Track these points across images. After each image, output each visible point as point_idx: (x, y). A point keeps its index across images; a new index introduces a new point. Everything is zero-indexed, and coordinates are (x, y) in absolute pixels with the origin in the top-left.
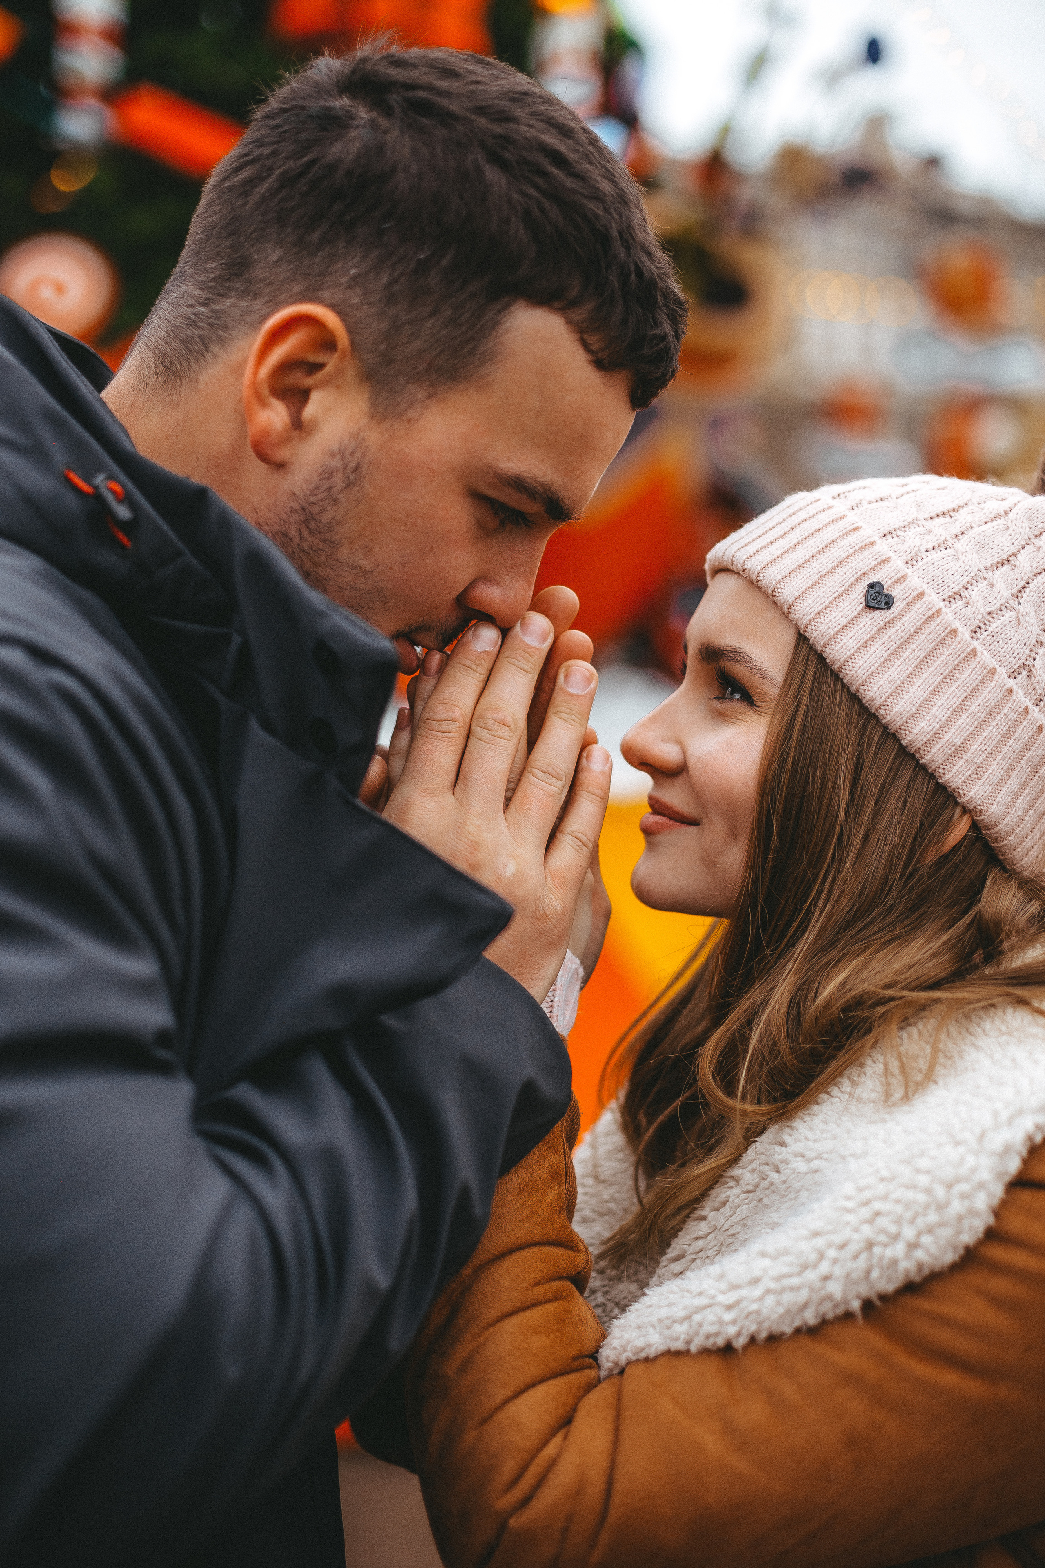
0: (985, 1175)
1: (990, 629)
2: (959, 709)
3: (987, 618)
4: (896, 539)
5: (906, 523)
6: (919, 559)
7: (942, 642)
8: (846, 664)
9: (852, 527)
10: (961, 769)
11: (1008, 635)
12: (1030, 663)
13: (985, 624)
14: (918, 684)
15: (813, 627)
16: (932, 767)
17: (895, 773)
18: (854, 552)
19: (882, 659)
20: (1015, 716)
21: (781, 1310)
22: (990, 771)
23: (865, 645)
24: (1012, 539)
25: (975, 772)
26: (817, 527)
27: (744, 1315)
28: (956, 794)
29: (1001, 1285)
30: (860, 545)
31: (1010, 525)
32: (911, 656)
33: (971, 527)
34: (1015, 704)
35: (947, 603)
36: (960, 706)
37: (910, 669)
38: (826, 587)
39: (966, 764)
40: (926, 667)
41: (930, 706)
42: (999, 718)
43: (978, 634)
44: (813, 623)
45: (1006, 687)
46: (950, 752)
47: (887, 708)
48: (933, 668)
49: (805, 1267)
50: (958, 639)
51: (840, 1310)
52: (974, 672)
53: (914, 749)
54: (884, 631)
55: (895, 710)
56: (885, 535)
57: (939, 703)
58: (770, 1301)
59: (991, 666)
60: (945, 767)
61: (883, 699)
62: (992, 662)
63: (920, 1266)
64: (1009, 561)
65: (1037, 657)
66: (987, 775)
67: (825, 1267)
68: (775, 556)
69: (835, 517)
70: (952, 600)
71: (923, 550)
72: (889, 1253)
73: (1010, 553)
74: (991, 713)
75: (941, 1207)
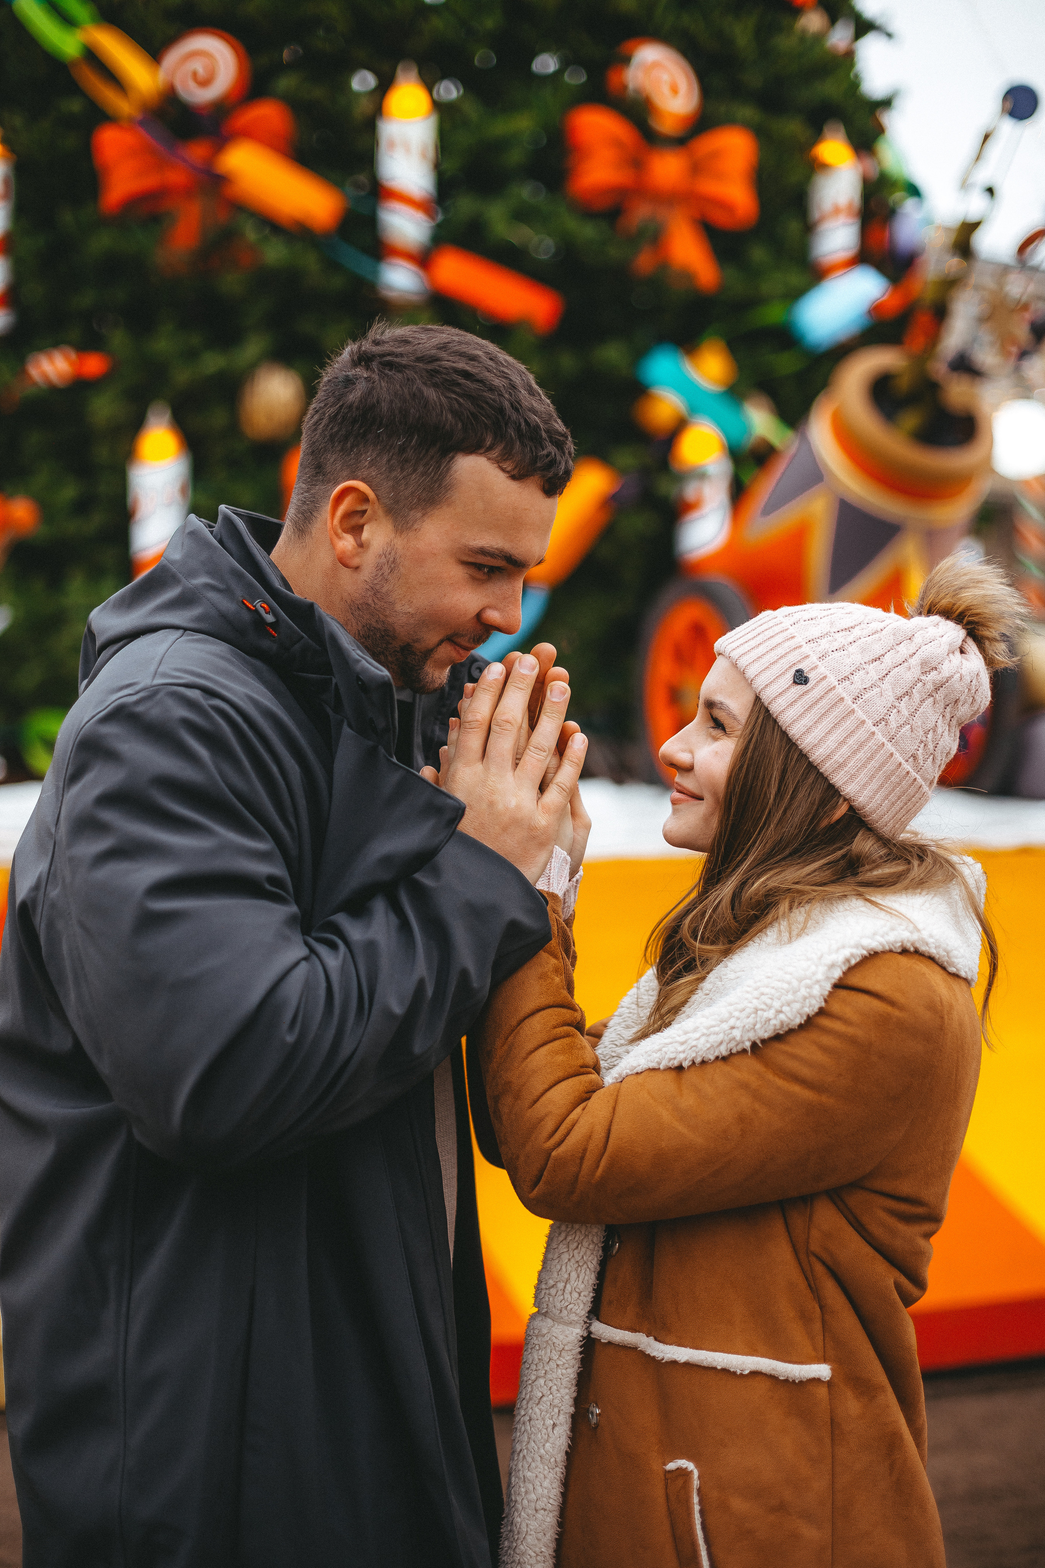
0: (820, 976)
1: (864, 698)
2: (843, 742)
3: (863, 691)
4: (816, 643)
5: (822, 635)
6: (827, 656)
7: (835, 704)
8: (780, 714)
9: (791, 636)
10: (842, 776)
11: (875, 702)
12: (887, 718)
13: (861, 695)
14: (820, 728)
15: (763, 693)
16: (826, 774)
17: (805, 777)
18: (790, 651)
19: (801, 712)
20: (876, 747)
21: (708, 1045)
22: (859, 778)
23: (791, 704)
24: (882, 646)
25: (851, 778)
26: (772, 635)
27: (689, 1048)
28: (839, 790)
29: (826, 1040)
30: (794, 647)
31: (882, 638)
32: (817, 712)
33: (860, 638)
34: (876, 741)
35: (840, 682)
36: (844, 741)
37: (816, 719)
38: (772, 671)
39: (845, 774)
40: (825, 718)
41: (826, 740)
42: (866, 749)
43: (857, 701)
44: (763, 691)
45: (871, 731)
46: (836, 766)
47: (801, 740)
48: (829, 719)
49: (722, 1021)
50: (844, 703)
51: (739, 1048)
52: (852, 722)
53: (816, 764)
54: (803, 697)
55: (806, 742)
56: (809, 641)
57: (831, 739)
58: (703, 1040)
59: (863, 719)
60: (833, 774)
61: (800, 735)
62: (864, 717)
63: (782, 1023)
64: (879, 659)
65: (892, 714)
66: (858, 780)
67: (732, 1022)
68: (747, 650)
69: (783, 629)
70: (843, 680)
71: (830, 650)
72: (766, 1015)
73: (880, 654)
74: (861, 745)
75: (795, 992)
